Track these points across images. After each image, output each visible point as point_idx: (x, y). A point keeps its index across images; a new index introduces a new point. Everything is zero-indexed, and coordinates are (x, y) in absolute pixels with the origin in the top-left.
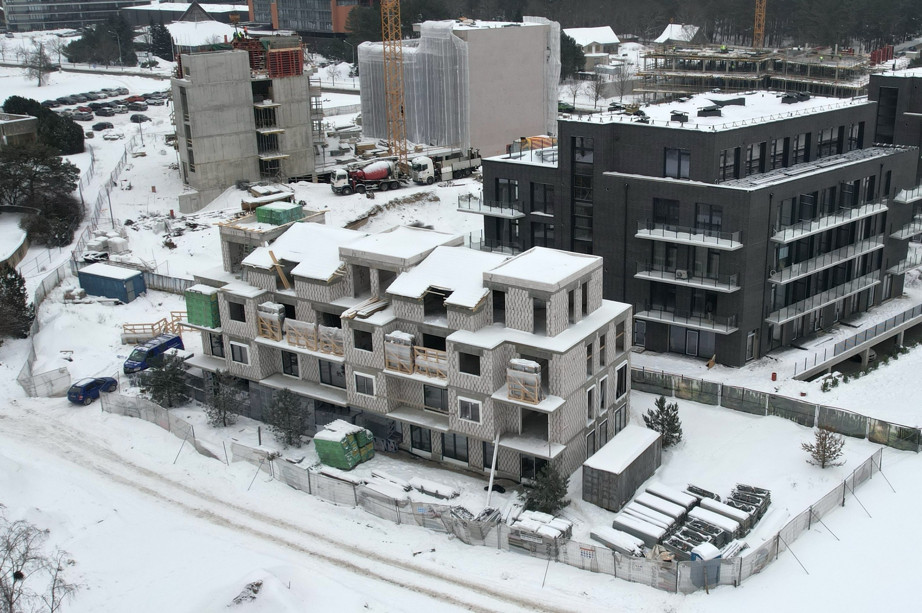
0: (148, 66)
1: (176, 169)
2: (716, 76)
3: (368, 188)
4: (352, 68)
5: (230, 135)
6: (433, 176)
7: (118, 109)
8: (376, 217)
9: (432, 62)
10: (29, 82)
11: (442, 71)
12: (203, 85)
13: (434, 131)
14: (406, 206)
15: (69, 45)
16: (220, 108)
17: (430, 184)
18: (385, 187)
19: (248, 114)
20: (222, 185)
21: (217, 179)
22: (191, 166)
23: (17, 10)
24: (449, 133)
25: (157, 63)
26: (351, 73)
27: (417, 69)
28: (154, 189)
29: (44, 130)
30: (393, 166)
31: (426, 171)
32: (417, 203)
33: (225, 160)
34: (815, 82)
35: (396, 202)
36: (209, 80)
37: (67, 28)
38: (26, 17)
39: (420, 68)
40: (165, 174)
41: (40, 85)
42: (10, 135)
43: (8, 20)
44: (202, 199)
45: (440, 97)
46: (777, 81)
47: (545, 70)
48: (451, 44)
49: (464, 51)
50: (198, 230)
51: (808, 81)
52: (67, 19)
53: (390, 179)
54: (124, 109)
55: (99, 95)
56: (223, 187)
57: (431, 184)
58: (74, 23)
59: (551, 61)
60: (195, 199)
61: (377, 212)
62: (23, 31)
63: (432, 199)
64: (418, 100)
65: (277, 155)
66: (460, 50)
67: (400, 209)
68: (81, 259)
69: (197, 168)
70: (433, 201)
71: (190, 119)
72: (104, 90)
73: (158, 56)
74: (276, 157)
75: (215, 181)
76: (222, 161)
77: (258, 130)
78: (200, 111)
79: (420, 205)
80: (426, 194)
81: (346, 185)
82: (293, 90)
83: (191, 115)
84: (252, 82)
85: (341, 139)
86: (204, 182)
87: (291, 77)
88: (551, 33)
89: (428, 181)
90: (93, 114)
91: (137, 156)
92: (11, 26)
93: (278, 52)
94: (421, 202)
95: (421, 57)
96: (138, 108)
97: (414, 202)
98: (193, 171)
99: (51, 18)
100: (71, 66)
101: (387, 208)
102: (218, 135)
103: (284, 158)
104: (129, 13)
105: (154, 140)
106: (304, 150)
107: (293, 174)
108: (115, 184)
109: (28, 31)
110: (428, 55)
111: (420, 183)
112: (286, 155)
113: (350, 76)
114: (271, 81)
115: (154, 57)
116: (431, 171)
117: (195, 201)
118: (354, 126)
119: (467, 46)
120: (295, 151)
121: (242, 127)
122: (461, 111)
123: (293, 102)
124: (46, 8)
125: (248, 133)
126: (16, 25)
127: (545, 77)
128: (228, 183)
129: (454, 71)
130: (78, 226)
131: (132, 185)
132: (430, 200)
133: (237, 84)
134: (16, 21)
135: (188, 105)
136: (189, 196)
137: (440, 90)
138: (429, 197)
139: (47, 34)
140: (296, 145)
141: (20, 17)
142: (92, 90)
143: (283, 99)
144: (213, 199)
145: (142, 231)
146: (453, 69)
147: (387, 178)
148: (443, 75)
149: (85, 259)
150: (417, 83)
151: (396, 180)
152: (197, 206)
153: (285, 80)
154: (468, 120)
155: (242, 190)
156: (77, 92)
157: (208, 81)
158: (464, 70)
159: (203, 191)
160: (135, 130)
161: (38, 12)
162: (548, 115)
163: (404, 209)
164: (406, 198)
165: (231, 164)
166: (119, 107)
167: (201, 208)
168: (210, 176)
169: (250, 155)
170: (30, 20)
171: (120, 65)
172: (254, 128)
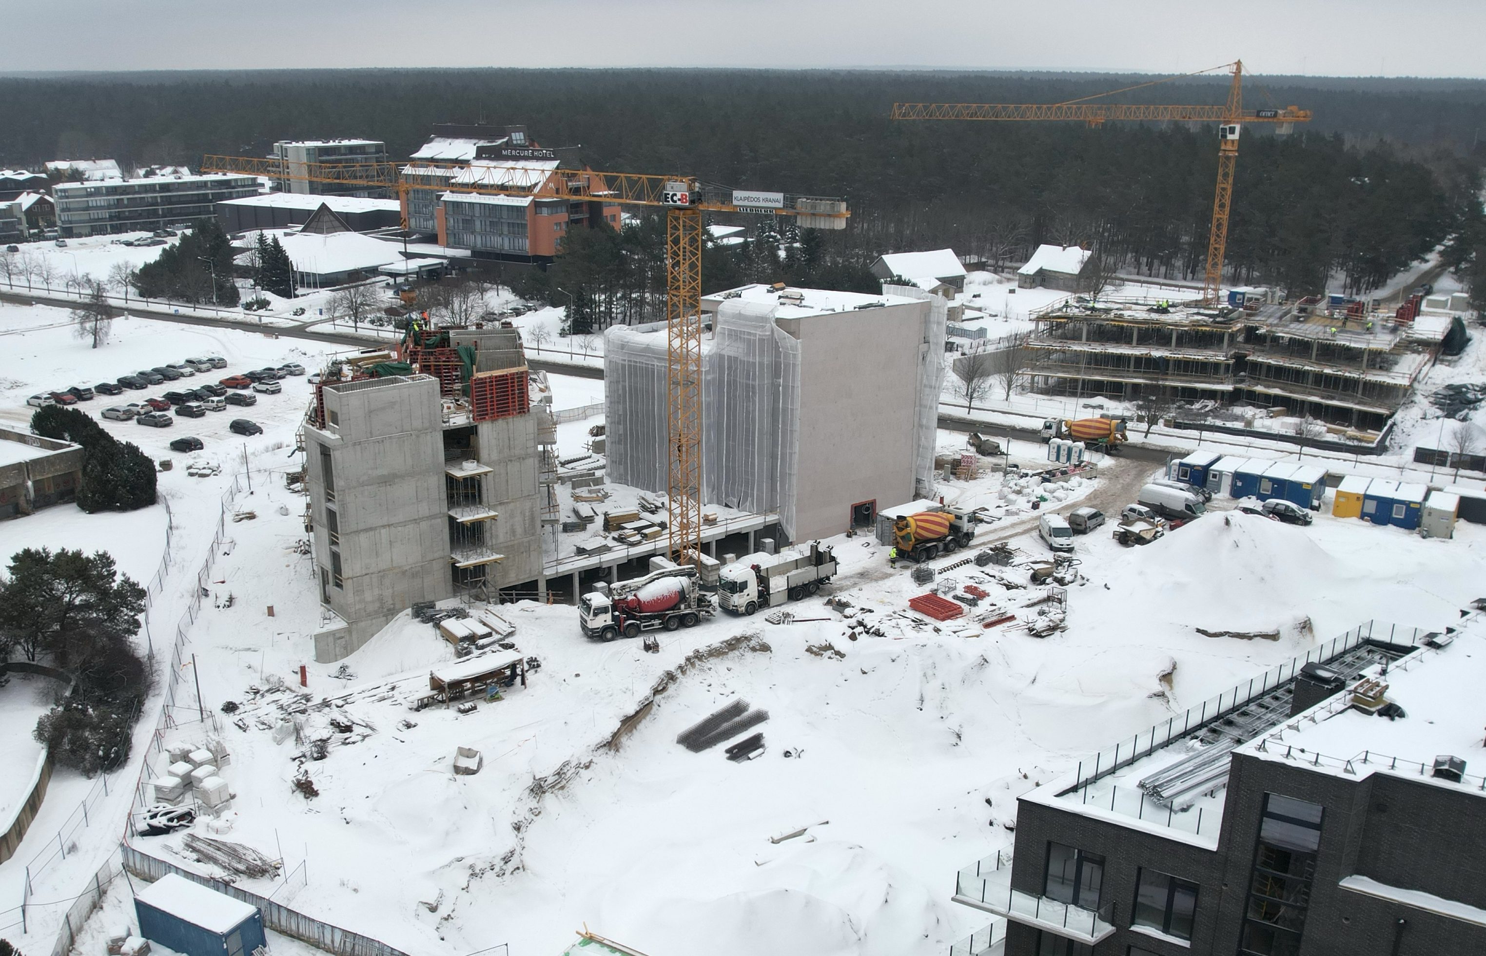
0: (255, 307)
1: (306, 552)
2: (1157, 353)
3: (645, 626)
4: (564, 321)
5: (404, 524)
6: (755, 599)
7: (210, 404)
8: (665, 694)
9: (736, 369)
10: (79, 341)
11: (754, 387)
12: (360, 443)
13: (734, 484)
14: (713, 662)
15: (141, 270)
16: (388, 480)
17: (750, 615)
18: (674, 624)
19: (436, 486)
20: (389, 610)
21: (381, 599)
22: (336, 578)
23: (72, 206)
24: (760, 490)
25: (268, 303)
26: (563, 330)
27: (709, 381)
28: (271, 611)
29: (92, 471)
30: (689, 587)
31: (746, 592)
32: (731, 655)
33: (395, 568)
34: (1327, 371)
35: (696, 657)
36: (371, 433)
37: (140, 230)
38: (84, 216)
39: (714, 379)
40: (288, 566)
41: (95, 346)
42: (38, 478)
43: (60, 219)
44: (354, 636)
45: (748, 430)
46: (1256, 365)
47: (919, 377)
48: (774, 345)
49: (795, 356)
50: (354, 743)
51: (1316, 369)
52: (140, 216)
53: (684, 610)
54: (220, 405)
55: (182, 370)
56: (390, 613)
57: (753, 613)
58: (151, 223)
59: (930, 362)
60: (342, 637)
61: (667, 684)
62: (80, 236)
63: (758, 647)
64: (708, 431)
65: (482, 555)
66: (786, 355)
67: (702, 670)
68: (142, 826)
69: (347, 584)
70: (760, 650)
71: (336, 500)
72: (190, 362)
73: (269, 290)
74: (482, 560)
75: (377, 605)
76: (389, 569)
77: (452, 513)
78: (355, 488)
79: (737, 660)
80: (746, 638)
81: (607, 623)
82: (512, 439)
83: (339, 495)
84: (444, 431)
85: (573, 488)
86: (357, 607)
87: (510, 419)
88: (932, 314)
89: (746, 610)
90: (171, 413)
91: (241, 519)
92: (64, 230)
93: (490, 378)
94: (736, 653)
95: (718, 360)
96: (241, 401)
97: (726, 653)
98: (339, 585)
99: (118, 216)
100: (141, 305)
101: (682, 671)
102: (384, 526)
103: (495, 561)
104: (227, 209)
105: (269, 479)
106: (525, 540)
107: (507, 581)
108: (206, 593)
109: (86, 236)
110: (729, 357)
111: (733, 613)
112: (498, 556)
113: (561, 334)
114: (476, 426)
115: (264, 292)
116: (753, 590)
117: (343, 641)
118: (590, 457)
119: (799, 346)
120: (512, 543)
121: (424, 509)
122: (783, 455)
123: (511, 461)
124: (112, 203)
125: (435, 518)
126: (71, 227)
127: (918, 388)
128: (398, 606)
129: (775, 387)
130: (140, 711)
131: (234, 596)
132: (754, 649)
133: (418, 436)
134: (71, 222)
135: (334, 479)
136: (333, 633)
137: (747, 418)
138: (753, 643)
139: (112, 242)
140: (513, 532)
141: (76, 216)
142: (171, 362)
143: (495, 456)
144: (373, 635)
145: (254, 732)
146: (772, 383)
147: (676, 607)
148: (754, 393)
149: (149, 825)
150: (708, 405)
151: (694, 611)
152: (345, 648)
153: (501, 423)
154: (795, 470)
155: (423, 622)
156: (148, 368)
157: (369, 435)
158: (793, 387)
159: (356, 622)
160: (237, 453)
161: (101, 208)
162: (918, 450)
163: (710, 669)
164: (712, 647)
165: (404, 573)
166: (213, 402)
167: (352, 651)
168: (368, 596)
169: (437, 555)
170: (90, 220)
171: (214, 304)
172: (445, 509)
